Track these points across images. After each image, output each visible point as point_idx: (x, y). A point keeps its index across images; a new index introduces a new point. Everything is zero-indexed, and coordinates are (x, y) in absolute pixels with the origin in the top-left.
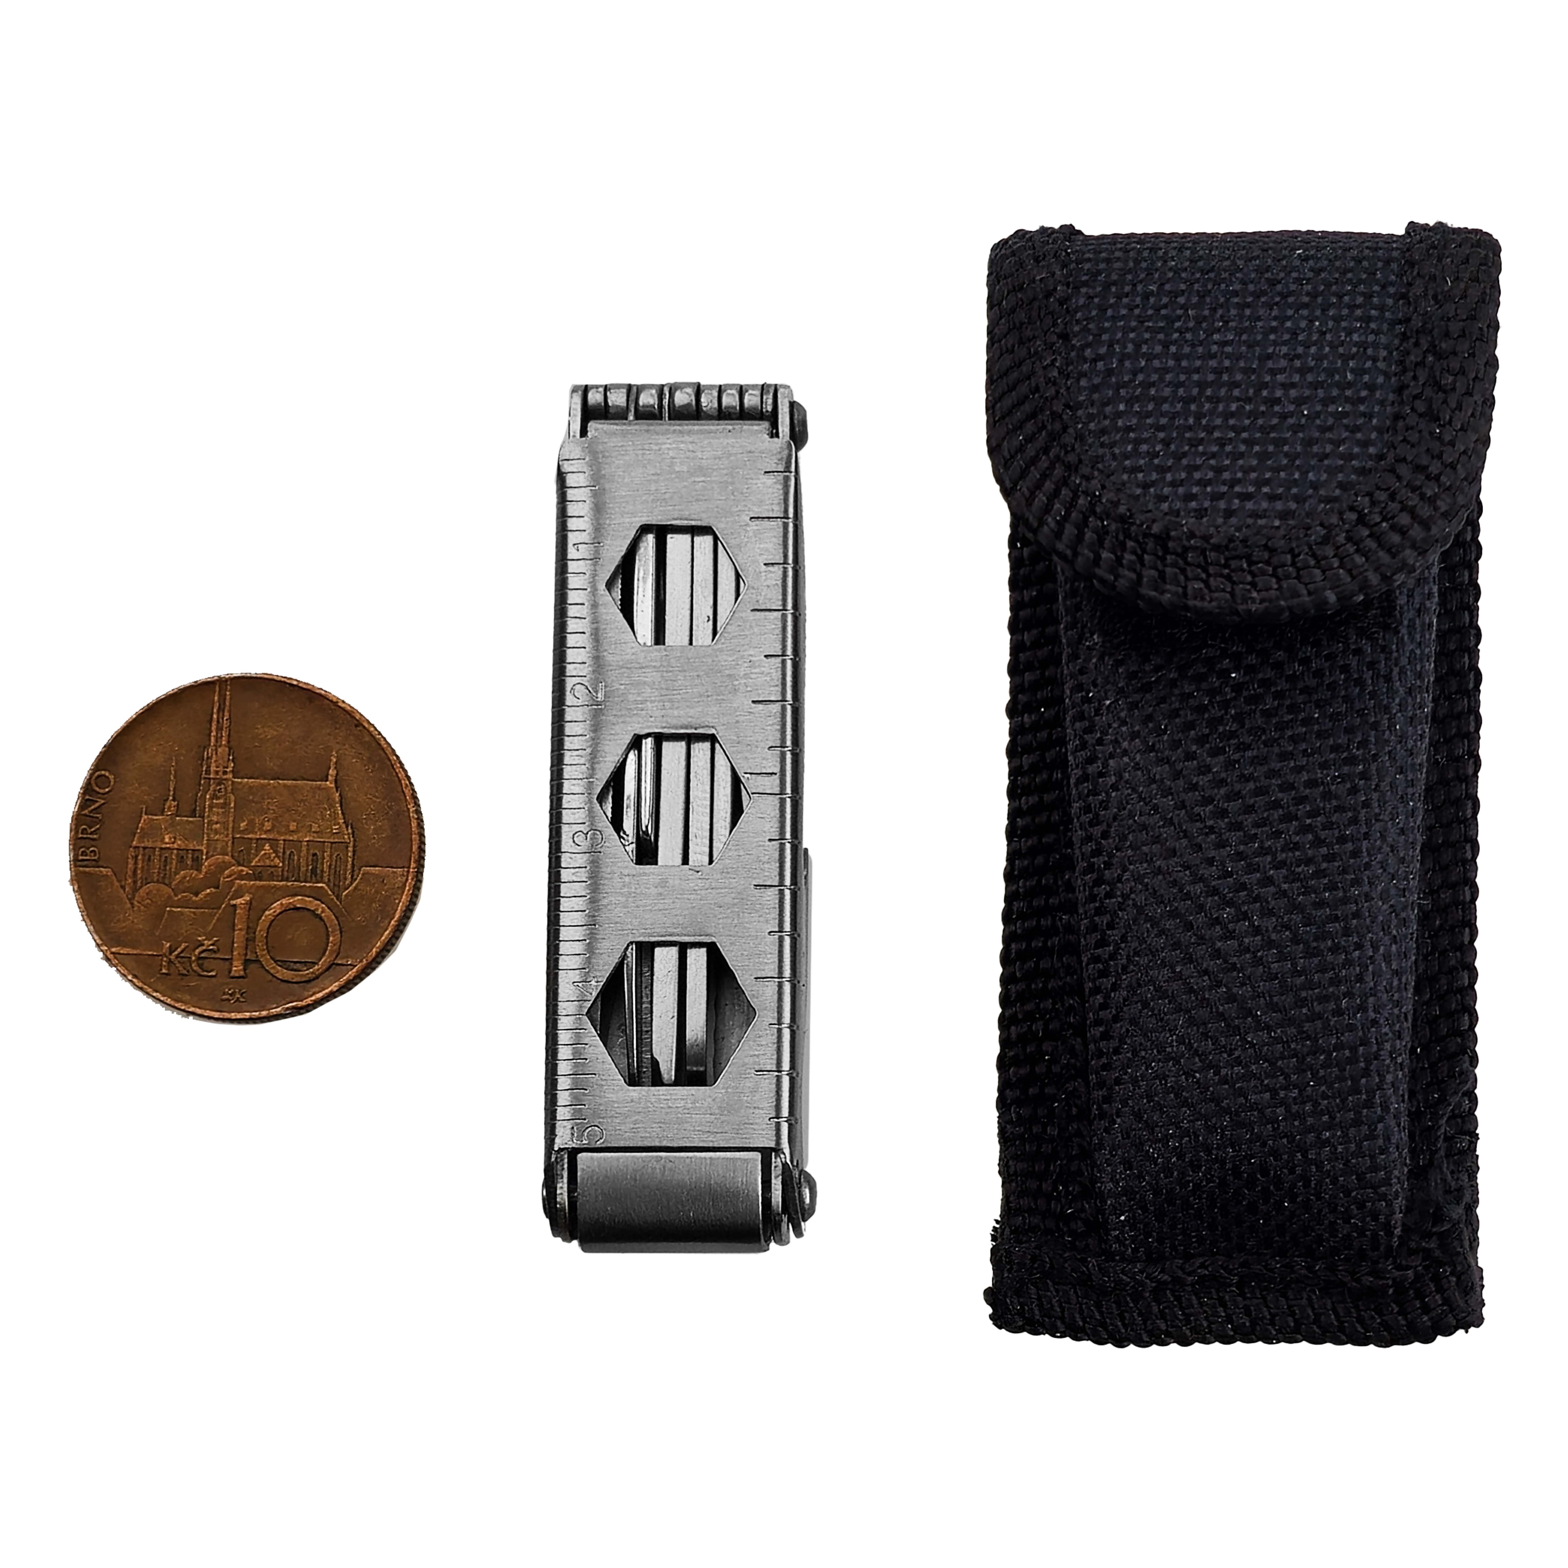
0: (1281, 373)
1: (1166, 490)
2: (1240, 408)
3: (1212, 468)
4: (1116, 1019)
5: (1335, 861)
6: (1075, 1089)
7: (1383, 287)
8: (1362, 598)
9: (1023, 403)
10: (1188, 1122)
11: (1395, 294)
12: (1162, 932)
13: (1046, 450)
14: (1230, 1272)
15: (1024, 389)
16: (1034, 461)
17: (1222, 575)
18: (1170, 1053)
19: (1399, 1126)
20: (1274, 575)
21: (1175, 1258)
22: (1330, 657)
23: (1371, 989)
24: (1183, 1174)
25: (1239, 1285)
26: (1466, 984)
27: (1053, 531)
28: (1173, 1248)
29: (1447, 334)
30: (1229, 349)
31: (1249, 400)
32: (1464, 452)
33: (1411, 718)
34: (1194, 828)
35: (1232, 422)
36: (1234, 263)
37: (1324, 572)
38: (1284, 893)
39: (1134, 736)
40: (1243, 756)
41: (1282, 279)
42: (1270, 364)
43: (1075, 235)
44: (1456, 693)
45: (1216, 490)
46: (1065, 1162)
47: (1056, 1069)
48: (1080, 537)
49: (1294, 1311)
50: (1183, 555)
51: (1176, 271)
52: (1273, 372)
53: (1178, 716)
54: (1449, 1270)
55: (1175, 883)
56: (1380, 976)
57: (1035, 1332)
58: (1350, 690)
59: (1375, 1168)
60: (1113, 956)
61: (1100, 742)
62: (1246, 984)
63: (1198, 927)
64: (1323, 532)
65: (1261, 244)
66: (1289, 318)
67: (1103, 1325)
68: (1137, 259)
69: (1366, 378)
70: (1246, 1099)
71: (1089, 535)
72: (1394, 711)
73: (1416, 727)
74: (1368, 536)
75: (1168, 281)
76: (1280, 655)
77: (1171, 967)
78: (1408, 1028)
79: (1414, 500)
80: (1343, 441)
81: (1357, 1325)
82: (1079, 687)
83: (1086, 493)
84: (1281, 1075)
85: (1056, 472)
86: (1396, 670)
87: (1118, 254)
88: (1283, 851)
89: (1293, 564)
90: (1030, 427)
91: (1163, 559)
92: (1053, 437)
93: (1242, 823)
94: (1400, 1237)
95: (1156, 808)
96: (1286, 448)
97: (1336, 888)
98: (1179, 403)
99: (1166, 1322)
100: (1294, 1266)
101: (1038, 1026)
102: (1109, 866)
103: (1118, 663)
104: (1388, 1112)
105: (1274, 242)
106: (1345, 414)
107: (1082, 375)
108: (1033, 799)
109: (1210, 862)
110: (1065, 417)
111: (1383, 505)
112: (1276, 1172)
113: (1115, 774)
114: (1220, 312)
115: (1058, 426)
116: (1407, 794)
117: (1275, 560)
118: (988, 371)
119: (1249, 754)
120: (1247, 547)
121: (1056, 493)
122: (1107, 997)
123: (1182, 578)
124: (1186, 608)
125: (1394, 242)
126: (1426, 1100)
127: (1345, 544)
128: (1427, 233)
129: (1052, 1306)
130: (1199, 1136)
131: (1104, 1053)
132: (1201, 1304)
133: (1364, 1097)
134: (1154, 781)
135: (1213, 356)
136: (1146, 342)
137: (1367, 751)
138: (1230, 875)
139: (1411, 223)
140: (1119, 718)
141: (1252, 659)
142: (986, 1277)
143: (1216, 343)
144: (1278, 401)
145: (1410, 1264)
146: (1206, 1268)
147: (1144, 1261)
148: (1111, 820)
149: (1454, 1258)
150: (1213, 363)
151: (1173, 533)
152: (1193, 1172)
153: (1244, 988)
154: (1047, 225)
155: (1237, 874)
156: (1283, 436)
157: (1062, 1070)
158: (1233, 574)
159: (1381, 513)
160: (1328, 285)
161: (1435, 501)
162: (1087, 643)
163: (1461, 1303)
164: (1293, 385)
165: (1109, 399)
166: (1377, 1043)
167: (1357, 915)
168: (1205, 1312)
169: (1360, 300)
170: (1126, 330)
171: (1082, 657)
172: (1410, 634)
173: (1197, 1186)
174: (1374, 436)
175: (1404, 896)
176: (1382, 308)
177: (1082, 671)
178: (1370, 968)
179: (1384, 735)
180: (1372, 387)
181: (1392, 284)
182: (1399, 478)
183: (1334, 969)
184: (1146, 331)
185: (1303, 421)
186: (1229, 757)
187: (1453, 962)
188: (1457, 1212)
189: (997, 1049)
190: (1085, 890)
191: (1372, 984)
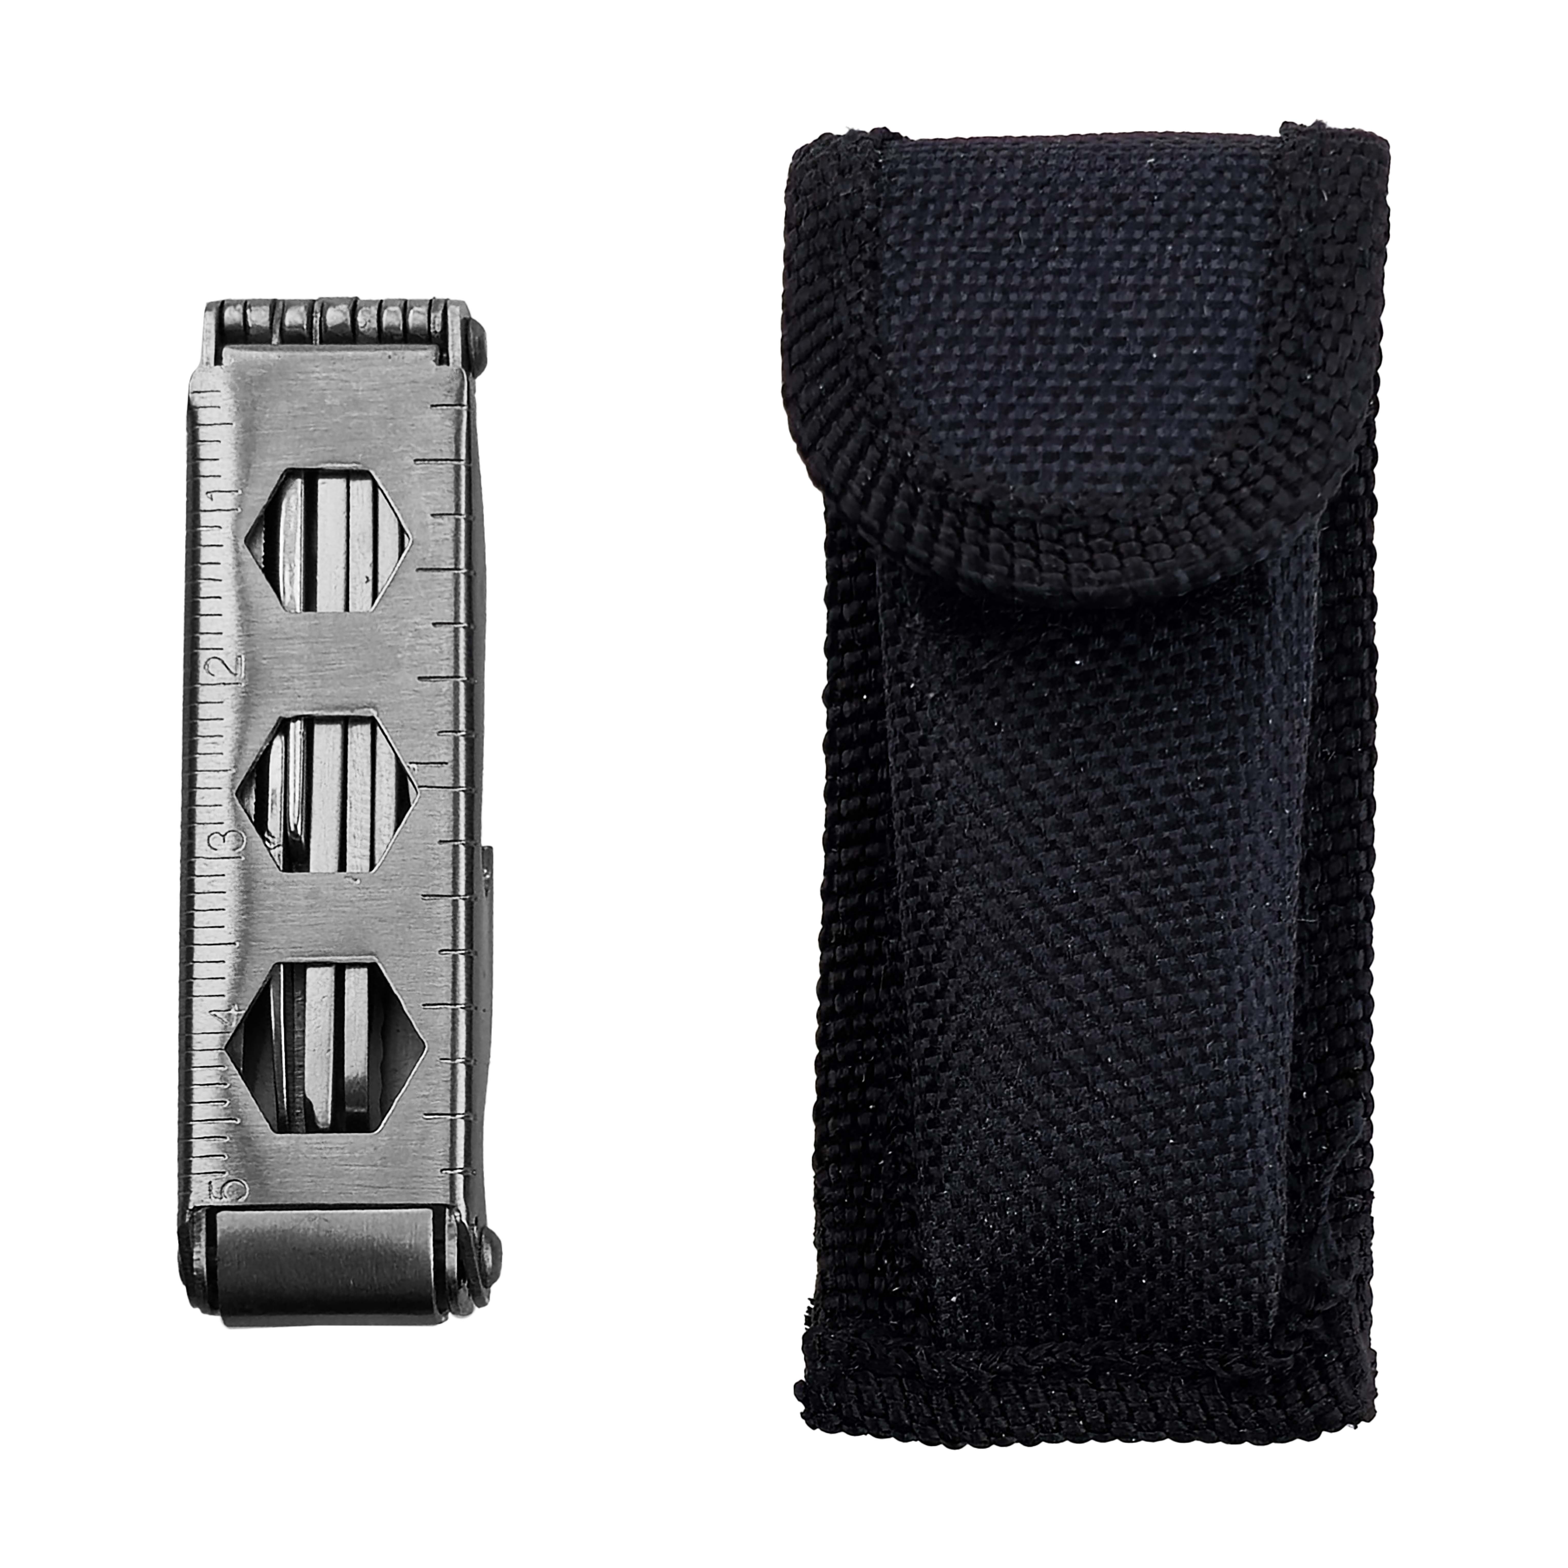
0: (1127, 309)
1: (990, 450)
2: (1079, 352)
3: (1043, 423)
4: (944, 1067)
5: (1198, 880)
6: (904, 1144)
7: (1249, 202)
8: (1218, 577)
9: (824, 345)
10: (1028, 1187)
11: (1263, 210)
12: (996, 965)
13: (849, 402)
14: (1081, 1361)
15: (824, 328)
16: (836, 414)
17: (1054, 552)
18: (1006, 1107)
19: (1274, 1188)
20: (1116, 551)
21: (1017, 1344)
22: (1191, 640)
23: (1240, 1030)
24: (1023, 1248)
25: (1093, 1375)
26: (1361, 1016)
27: (857, 498)
28: (1015, 1332)
29: (1322, 261)
30: (1065, 280)
31: (1088, 341)
32: (1340, 402)
33: (1287, 710)
34: (1032, 843)
35: (1068, 367)
36: (1073, 175)
37: (1173, 547)
38: (1138, 920)
39: (963, 734)
40: (1090, 758)
41: (1130, 194)
42: (1113, 297)
43: (890, 140)
44: (1346, 675)
45: (1048, 449)
46: (891, 1230)
47: (882, 1120)
48: (888, 507)
49: (1156, 1404)
50: (1008, 528)
51: (1006, 186)
52: (1118, 307)
53: (1013, 710)
54: (1336, 1355)
55: (1011, 908)
56: (1251, 1014)
57: (854, 1432)
58: (1214, 679)
59: (1246, 1239)
60: (940, 993)
61: (923, 741)
62: (1094, 1026)
63: (1038, 959)
64: (1173, 499)
65: (1106, 151)
66: (1137, 242)
67: (934, 1424)
68: (960, 170)
69: (1226, 313)
70: (1095, 1159)
71: (900, 504)
72: (1266, 703)
73: (1293, 721)
74: (1226, 504)
75: (997, 197)
76: (1131, 638)
77: (1007, 1007)
78: (1286, 1074)
79: (1279, 460)
80: (1197, 390)
81: (1230, 1421)
82: (899, 677)
83: (896, 454)
84: (1135, 1132)
85: (861, 430)
86: (1268, 655)
87: (938, 164)
88: (1136, 869)
89: (1138, 538)
90: (831, 374)
91: (985, 533)
92: (859, 386)
93: (1088, 837)
94: (1276, 1318)
95: (988, 820)
96: (1131, 399)
97: (1199, 913)
98: (1006, 344)
99: (1007, 1419)
100: (1155, 1353)
101: (861, 1070)
102: (934, 887)
103: (945, 648)
104: (1261, 1174)
105: (1123, 149)
106: (1200, 358)
107: (893, 311)
108: (855, 802)
109: (1053, 882)
110: (872, 362)
111: (1244, 466)
112: (1130, 1244)
113: (940, 780)
114: (1056, 234)
115: (863, 373)
116: (1282, 800)
117: (1116, 534)
118: (784, 306)
119: (1097, 755)
120: (1083, 517)
121: (860, 455)
122: (934, 1041)
123: (1007, 556)
124: (1014, 591)
125: (1263, 147)
126: (1313, 1153)
127: (1198, 515)
128: (1301, 137)
129: (874, 1402)
130: (1040, 1204)
131: (931, 1107)
132: (1048, 1398)
133: (1232, 1156)
134: (986, 788)
135: (1047, 288)
136: (968, 271)
137: (1234, 751)
138: (1075, 897)
139: (1285, 123)
140: (944, 714)
141: (1100, 643)
142: (797, 1370)
143: (1050, 273)
144: (1122, 342)
145: (1289, 1349)
146: (1053, 1355)
147: (981, 1349)
148: (937, 833)
149: (1342, 1341)
150: (1046, 297)
151: (997, 502)
152: (1036, 1246)
153: (1092, 1030)
154: (857, 128)
155: (1084, 897)
156: (1128, 384)
157: (888, 1122)
158: (1066, 551)
159: (1241, 476)
160: (1184, 201)
161: (1305, 462)
162: (907, 626)
163: (1349, 1394)
164: (1141, 323)
165: (924, 340)
166: (1248, 1093)
167: (1224, 943)
168: (1053, 1407)
169: (1221, 219)
170: (947, 256)
171: (903, 641)
172: (1284, 611)
173: (1040, 1261)
174: (1234, 383)
175: (1280, 920)
176: (1246, 229)
177: (902, 658)
178: (1240, 1005)
179: (1254, 730)
180: (1232, 324)
181: (1259, 199)
182: (1262, 434)
183: (1195, 1007)
184: (969, 258)
185: (1152, 365)
186: (1074, 759)
187: (1344, 991)
188: (1345, 1287)
189: (813, 1097)
190: (908, 915)
191: (1241, 1025)
